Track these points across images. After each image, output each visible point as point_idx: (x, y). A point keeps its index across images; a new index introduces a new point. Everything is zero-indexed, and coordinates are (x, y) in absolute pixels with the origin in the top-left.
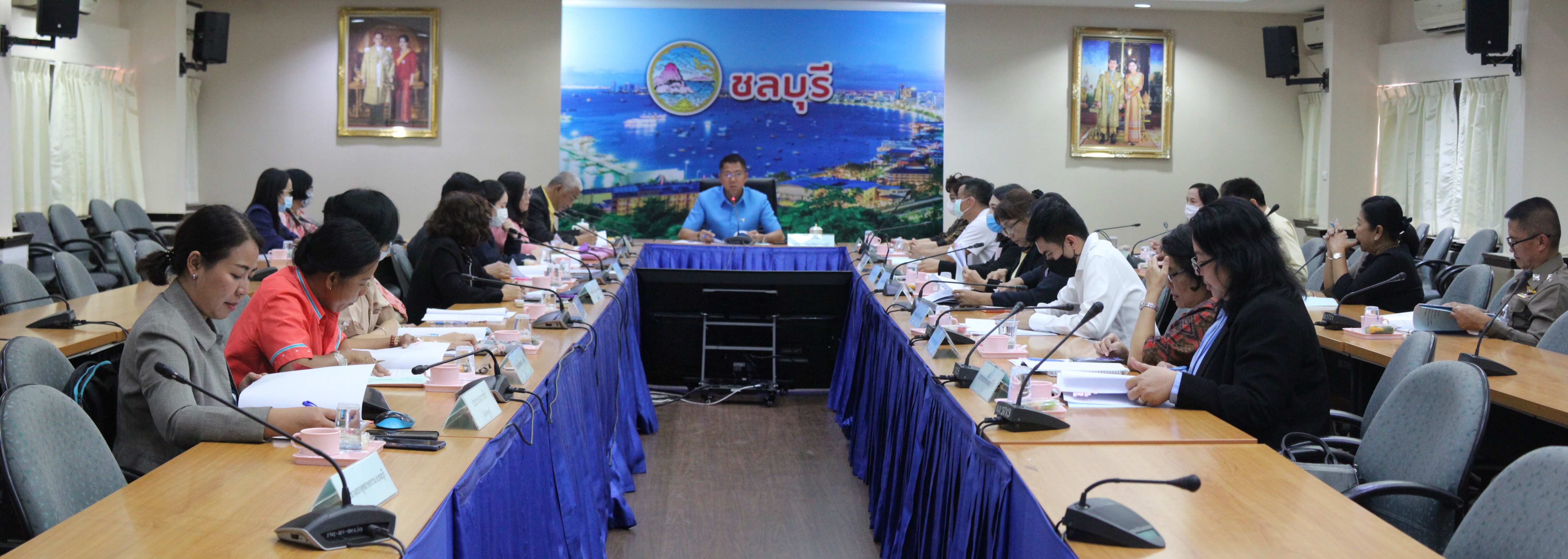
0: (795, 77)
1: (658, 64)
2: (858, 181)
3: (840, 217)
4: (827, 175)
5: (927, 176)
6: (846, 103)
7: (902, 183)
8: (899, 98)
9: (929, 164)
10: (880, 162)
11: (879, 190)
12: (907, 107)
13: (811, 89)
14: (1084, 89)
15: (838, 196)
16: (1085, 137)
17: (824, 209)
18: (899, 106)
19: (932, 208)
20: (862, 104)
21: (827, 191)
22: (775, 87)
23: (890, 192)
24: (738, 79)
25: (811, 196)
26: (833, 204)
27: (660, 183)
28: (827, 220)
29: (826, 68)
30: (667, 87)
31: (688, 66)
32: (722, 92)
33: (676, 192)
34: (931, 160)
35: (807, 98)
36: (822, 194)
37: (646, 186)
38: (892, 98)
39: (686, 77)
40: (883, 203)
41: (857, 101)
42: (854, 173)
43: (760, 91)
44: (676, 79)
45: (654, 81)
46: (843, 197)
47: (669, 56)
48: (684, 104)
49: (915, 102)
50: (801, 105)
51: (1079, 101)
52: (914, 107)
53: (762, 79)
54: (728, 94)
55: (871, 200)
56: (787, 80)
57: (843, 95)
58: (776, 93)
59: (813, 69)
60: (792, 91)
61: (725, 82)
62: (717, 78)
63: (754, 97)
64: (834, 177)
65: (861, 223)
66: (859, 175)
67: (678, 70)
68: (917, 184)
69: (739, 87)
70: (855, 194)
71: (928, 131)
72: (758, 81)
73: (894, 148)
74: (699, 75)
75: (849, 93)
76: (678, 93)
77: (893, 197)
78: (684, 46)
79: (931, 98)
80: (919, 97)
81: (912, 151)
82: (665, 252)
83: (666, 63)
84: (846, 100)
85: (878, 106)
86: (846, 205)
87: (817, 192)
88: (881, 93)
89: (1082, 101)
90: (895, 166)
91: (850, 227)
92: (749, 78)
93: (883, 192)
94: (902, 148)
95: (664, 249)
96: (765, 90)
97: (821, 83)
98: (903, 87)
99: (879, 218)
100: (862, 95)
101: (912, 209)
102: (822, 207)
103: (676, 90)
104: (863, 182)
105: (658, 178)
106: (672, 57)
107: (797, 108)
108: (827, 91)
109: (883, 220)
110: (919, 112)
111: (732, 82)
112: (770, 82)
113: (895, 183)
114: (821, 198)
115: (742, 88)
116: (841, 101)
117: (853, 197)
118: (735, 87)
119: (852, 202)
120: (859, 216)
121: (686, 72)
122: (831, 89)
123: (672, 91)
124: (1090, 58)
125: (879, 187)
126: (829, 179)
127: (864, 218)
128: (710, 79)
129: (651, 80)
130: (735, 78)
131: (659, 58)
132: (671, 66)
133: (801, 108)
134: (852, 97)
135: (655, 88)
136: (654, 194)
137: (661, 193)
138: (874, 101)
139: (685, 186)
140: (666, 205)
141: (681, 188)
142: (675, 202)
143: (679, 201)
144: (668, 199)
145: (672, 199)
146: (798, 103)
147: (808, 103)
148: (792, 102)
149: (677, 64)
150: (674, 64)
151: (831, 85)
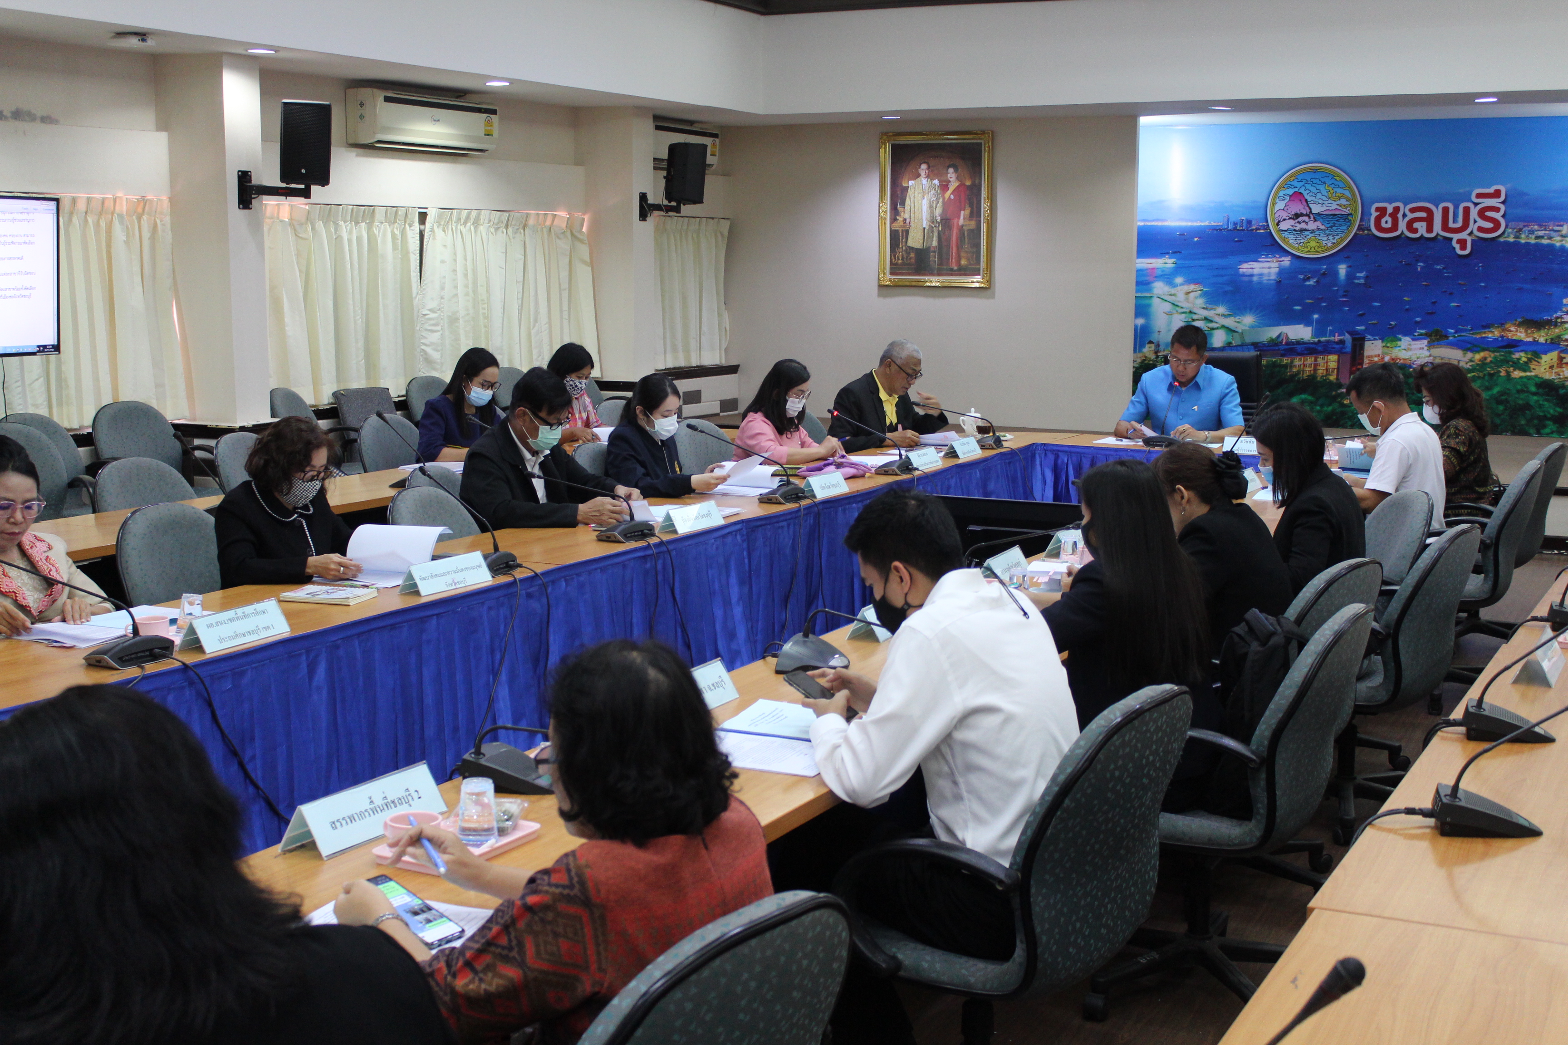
0: (1456, 207)
1: (1281, 193)
2: (1535, 342)
3: (1509, 390)
4: (1493, 334)
6: (1523, 241)
11: (1563, 355)
13: (1477, 223)
15: (1505, 361)
17: (1487, 378)
20: (1545, 241)
21: (1492, 355)
22: (1429, 220)
24: (1382, 211)
25: (1471, 361)
26: (1500, 372)
27: (1281, 342)
28: (1490, 393)
29: (1497, 194)
30: (1292, 222)
31: (1319, 195)
32: (1360, 228)
33: (1300, 354)
35: (1471, 234)
36: (1485, 358)
37: (1264, 345)
39: (1316, 209)
41: (1538, 237)
42: (1529, 331)
43: (1410, 226)
44: (1305, 213)
45: (1277, 215)
46: (1514, 363)
47: (1295, 183)
50: (1462, 243)
53: (1413, 210)
54: (1370, 230)
55: (1551, 367)
56: (1446, 210)
57: (1520, 230)
58: (1430, 229)
59: (1479, 196)
60: (1451, 225)
61: (1365, 214)
62: (1355, 210)
63: (1402, 233)
64: (1502, 337)
65: (1535, 398)
66: (1536, 335)
67: (1306, 200)
69: (1383, 221)
70: (1530, 360)
72: (1407, 212)
74: (1333, 206)
75: (1528, 226)
76: (1306, 230)
78: (1315, 170)
83: (1291, 192)
84: (1523, 236)
86: (1517, 374)
87: (1478, 356)
91: (1521, 402)
92: (1397, 209)
96: (1416, 225)
97: (1489, 214)
99: (1562, 392)
100: (1545, 230)
102: (1485, 375)
103: (1303, 226)
104: (1542, 344)
105: (1279, 336)
106: (1299, 185)
107: (1457, 247)
108: (1497, 225)
111: (1375, 214)
112: (1423, 214)
114: (1483, 363)
115: (1386, 221)
116: (1517, 237)
117: (1526, 363)
118: (1378, 220)
119: (1525, 371)
120: (1533, 389)
121: (1315, 203)
122: (1503, 222)
123: (1299, 227)
125: (1563, 352)
126: (1496, 340)
127: (1541, 391)
128: (1347, 211)
129: (1274, 214)
130: (1377, 209)
131: (1282, 187)
132: (1297, 196)
133: (1463, 248)
134: (1531, 232)
135: (1278, 225)
136: (1273, 356)
137: (1283, 355)
138: (1563, 236)
139: (1313, 346)
140: (1288, 370)
141: (1307, 349)
142: (1299, 366)
143: (1305, 365)
144: (1292, 362)
145: (1298, 362)
146: (1460, 241)
147: (1472, 240)
148: (1451, 239)
149: (1305, 193)
150: (1301, 193)
151: (1503, 216)
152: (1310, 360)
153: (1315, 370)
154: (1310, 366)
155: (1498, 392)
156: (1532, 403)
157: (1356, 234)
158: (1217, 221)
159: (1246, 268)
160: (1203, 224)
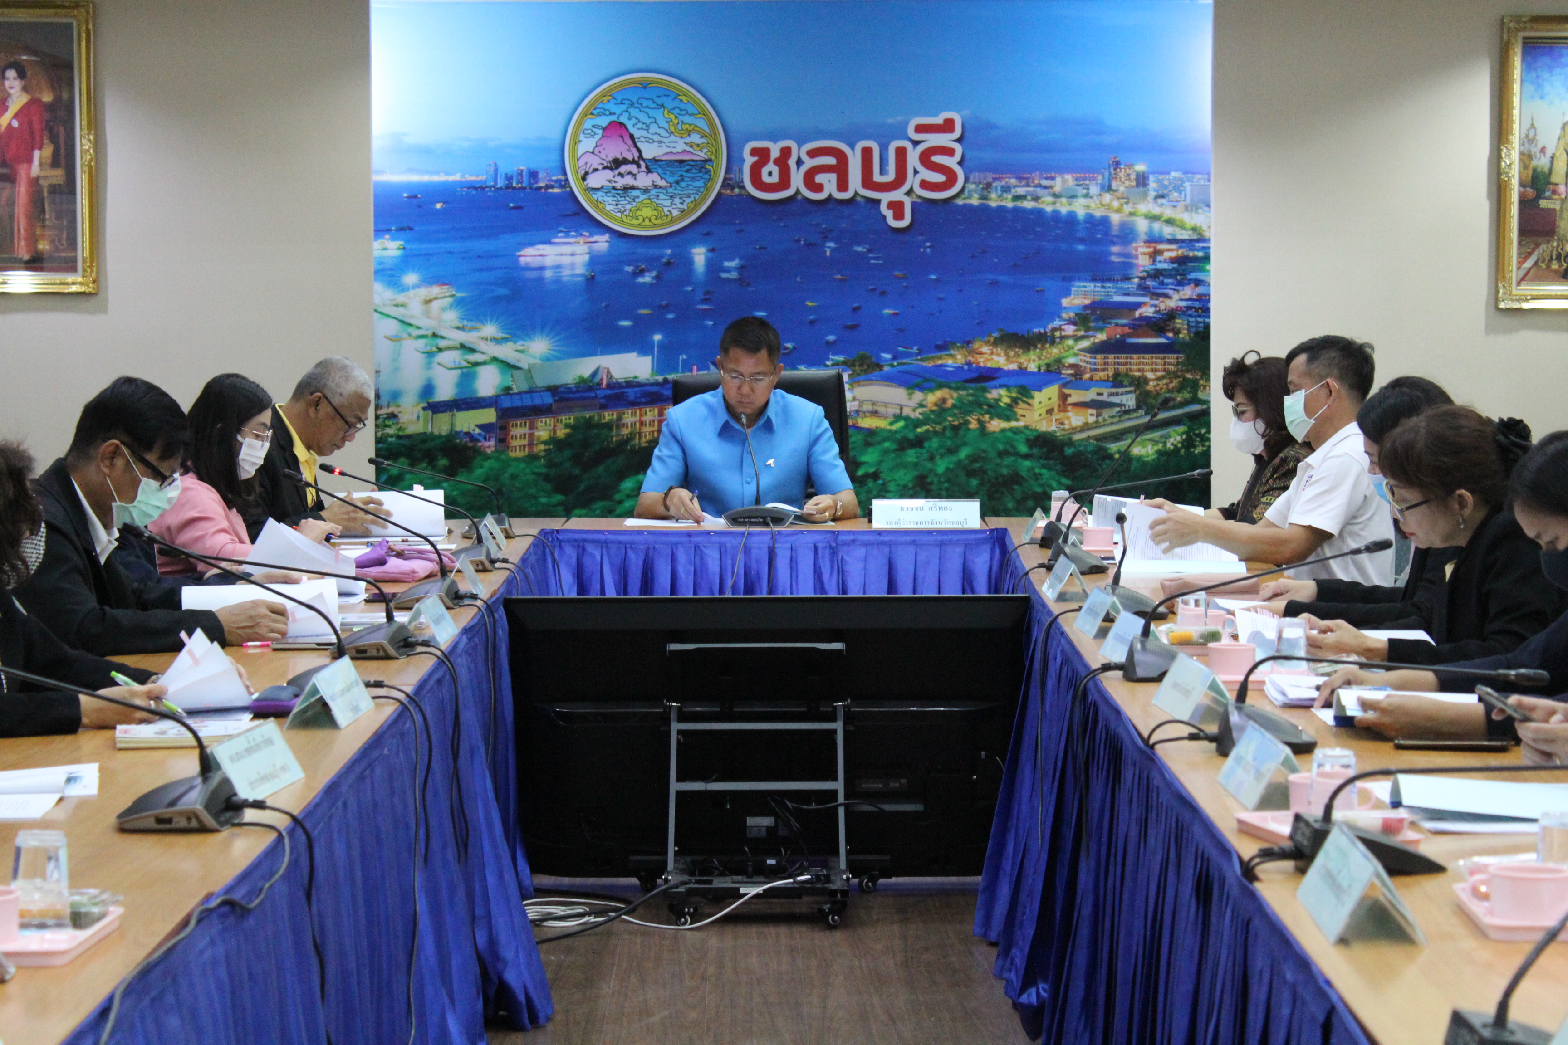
0: (884, 148)
1: (588, 124)
2: (1022, 371)
3: (984, 451)
4: (955, 359)
5: (1172, 358)
6: (993, 204)
7: (1117, 375)
8: (1108, 188)
9: (1177, 332)
10: (1070, 330)
11: (1067, 391)
12: (1127, 209)
13: (918, 175)
14: (1526, 157)
15: (978, 404)
16: (1528, 264)
17: (948, 433)
18: (1109, 207)
19: (1182, 429)
20: (1028, 204)
21: (955, 395)
22: (841, 170)
23: (1090, 395)
24: (762, 155)
25: (921, 405)
26: (967, 422)
27: (600, 384)
28: (954, 458)
29: (948, 126)
30: (608, 174)
31: (654, 128)
32: (726, 184)
33: (634, 404)
34: (1180, 323)
35: (910, 192)
36: (944, 400)
37: (570, 390)
38: (1094, 190)
39: (650, 151)
40: (1076, 419)
41: (1017, 198)
42: (1012, 353)
43: (809, 178)
44: (630, 158)
45: (581, 163)
46: (990, 406)
47: (611, 107)
48: (647, 212)
49: (1145, 195)
50: (897, 208)
51: (1515, 182)
52: (1143, 208)
53: (812, 154)
54: (742, 187)
55: (1050, 411)
56: (867, 153)
57: (989, 186)
58: (843, 185)
59: (920, 129)
60: (877, 178)
61: (733, 161)
62: (717, 153)
63: (798, 192)
64: (969, 364)
65: (1028, 463)
66: (1022, 360)
67: (632, 137)
68: (1150, 375)
69: (765, 171)
70: (1015, 401)
71: (1172, 260)
72: (804, 157)
73: (1098, 298)
74: (678, 147)
75: (999, 179)
76: (633, 188)
77: (1098, 405)
78: (645, 85)
79: (1179, 188)
80: (1152, 184)
81: (1139, 305)
82: (589, 547)
83: (604, 121)
84: (993, 195)
85: (1063, 208)
86: (996, 425)
87: (932, 398)
88: (1069, 177)
89: (1522, 184)
90: (1101, 337)
91: (1005, 471)
92: (786, 152)
93: (1076, 396)
94: (1117, 298)
95: (585, 541)
96: (820, 178)
97: (937, 159)
98: (1117, 164)
99: (1069, 451)
100: (1028, 185)
101: (1139, 430)
102: (945, 428)
103: (628, 181)
104: (1032, 374)
105: (595, 374)
106: (618, 109)
107: (889, 214)
108: (951, 177)
109: (1078, 455)
110: (1155, 218)
111: (749, 160)
112: (831, 161)
113: (1102, 375)
114: (941, 409)
115: (770, 173)
116: (983, 198)
117: (1010, 406)
118: (756, 171)
119: (1008, 419)
120: (1023, 449)
121: (649, 141)
122: (960, 172)
123: (621, 182)
124: (1539, 86)
125: (1067, 384)
126: (959, 369)
127: (1036, 451)
128: (703, 155)
129: (576, 160)
130: (754, 152)
131: (589, 112)
133: (899, 216)
134: (1007, 189)
135: (584, 178)
136: (586, 408)
137: (603, 407)
138: (1055, 196)
139: (654, 389)
140: (614, 432)
141: (645, 394)
142: (633, 425)
143: (642, 423)
144: (620, 418)
145: (629, 417)
146: (892, 205)
147: (913, 204)
148: (878, 202)
149: (629, 125)
150: (622, 125)
151: (960, 163)
152: (651, 414)
154: (651, 423)
155: (968, 457)
156: (1024, 473)
157: (719, 195)
158: (477, 174)
159: (530, 255)
160: (451, 178)
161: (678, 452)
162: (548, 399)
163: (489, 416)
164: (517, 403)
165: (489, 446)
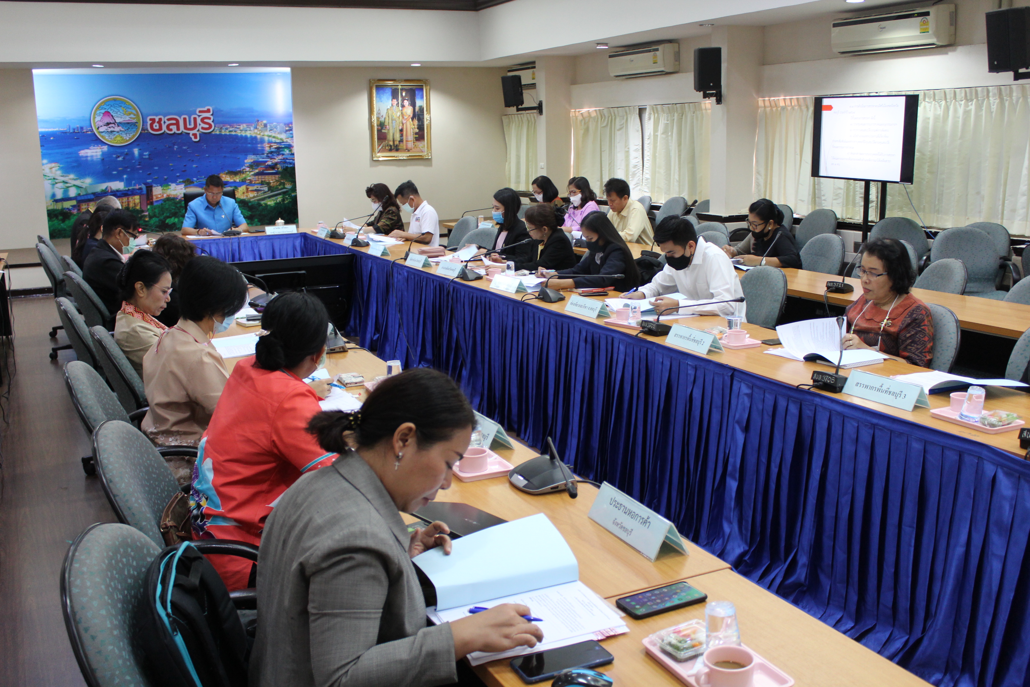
0: (190, 118)
1: (98, 112)
2: (235, 182)
5: (277, 176)
6: (223, 133)
7: (262, 182)
8: (256, 128)
9: (278, 169)
10: (248, 169)
11: (248, 187)
12: (262, 134)
13: (200, 125)
14: (378, 118)
16: (380, 148)
18: (256, 133)
19: (281, 196)
20: (233, 133)
22: (177, 124)
23: (255, 188)
24: (153, 121)
29: (208, 111)
30: (106, 127)
31: (119, 113)
32: (143, 129)
34: (279, 166)
35: (198, 130)
37: (99, 194)
38: (252, 128)
39: (118, 120)
40: (251, 195)
41: (230, 131)
42: (232, 177)
43: (168, 127)
44: (112, 122)
45: (97, 124)
47: (105, 107)
48: (119, 138)
49: (267, 130)
50: (195, 135)
51: (375, 125)
52: (266, 133)
53: (169, 120)
54: (148, 130)
55: (244, 193)
56: (185, 119)
57: (221, 128)
58: (178, 129)
59: (200, 112)
60: (188, 126)
61: (144, 122)
62: (139, 120)
63: (165, 131)
66: (235, 178)
67: (112, 116)
68: (271, 181)
69: (154, 125)
71: (275, 148)
72: (166, 121)
73: (255, 160)
74: (127, 118)
75: (225, 126)
76: (114, 131)
77: (257, 191)
78: (115, 100)
79: (276, 127)
80: (268, 127)
81: (267, 162)
83: (103, 111)
84: (223, 131)
85: (244, 134)
88: (245, 125)
89: (377, 126)
90: (257, 171)
92: (160, 119)
93: (251, 188)
94: (261, 160)
96: (171, 127)
97: (206, 120)
98: (258, 121)
99: (250, 204)
100: (233, 128)
101: (270, 197)
103: (112, 129)
104: (238, 182)
105: (106, 188)
106: (107, 107)
107: (193, 137)
108: (210, 126)
109: (252, 205)
110: (269, 136)
111: (149, 122)
112: (174, 122)
113: (257, 182)
115: (156, 126)
116: (220, 132)
118: (151, 125)
121: (117, 117)
122: (213, 124)
123: (110, 130)
124: (380, 99)
125: (248, 185)
128: (135, 121)
129: (95, 123)
130: (151, 120)
131: (98, 108)
132: (107, 113)
133: (196, 137)
134: (227, 129)
135: (98, 129)
138: (241, 131)
139: (126, 192)
141: (123, 194)
146: (193, 134)
147: (200, 135)
148: (189, 134)
149: (111, 112)
150: (109, 112)
151: (213, 121)
152: (125, 199)
153: (128, 204)
157: (141, 133)
158: (63, 128)
159: (83, 153)
160: (55, 130)
161: (193, 215)
162: (92, 197)
163: (74, 203)
164: (83, 198)
165: (75, 212)
